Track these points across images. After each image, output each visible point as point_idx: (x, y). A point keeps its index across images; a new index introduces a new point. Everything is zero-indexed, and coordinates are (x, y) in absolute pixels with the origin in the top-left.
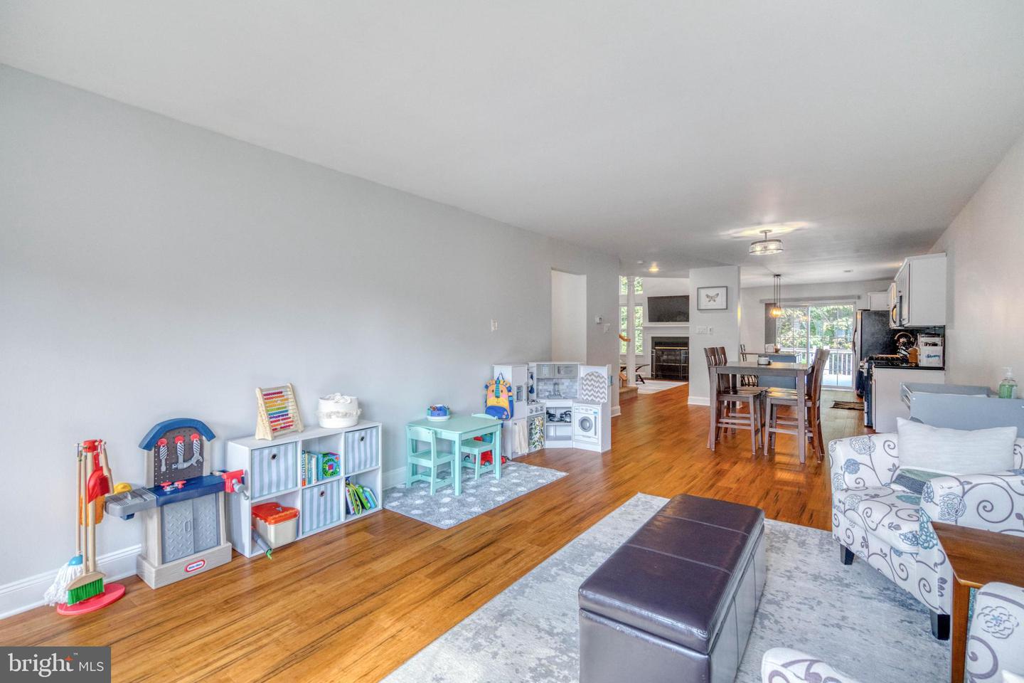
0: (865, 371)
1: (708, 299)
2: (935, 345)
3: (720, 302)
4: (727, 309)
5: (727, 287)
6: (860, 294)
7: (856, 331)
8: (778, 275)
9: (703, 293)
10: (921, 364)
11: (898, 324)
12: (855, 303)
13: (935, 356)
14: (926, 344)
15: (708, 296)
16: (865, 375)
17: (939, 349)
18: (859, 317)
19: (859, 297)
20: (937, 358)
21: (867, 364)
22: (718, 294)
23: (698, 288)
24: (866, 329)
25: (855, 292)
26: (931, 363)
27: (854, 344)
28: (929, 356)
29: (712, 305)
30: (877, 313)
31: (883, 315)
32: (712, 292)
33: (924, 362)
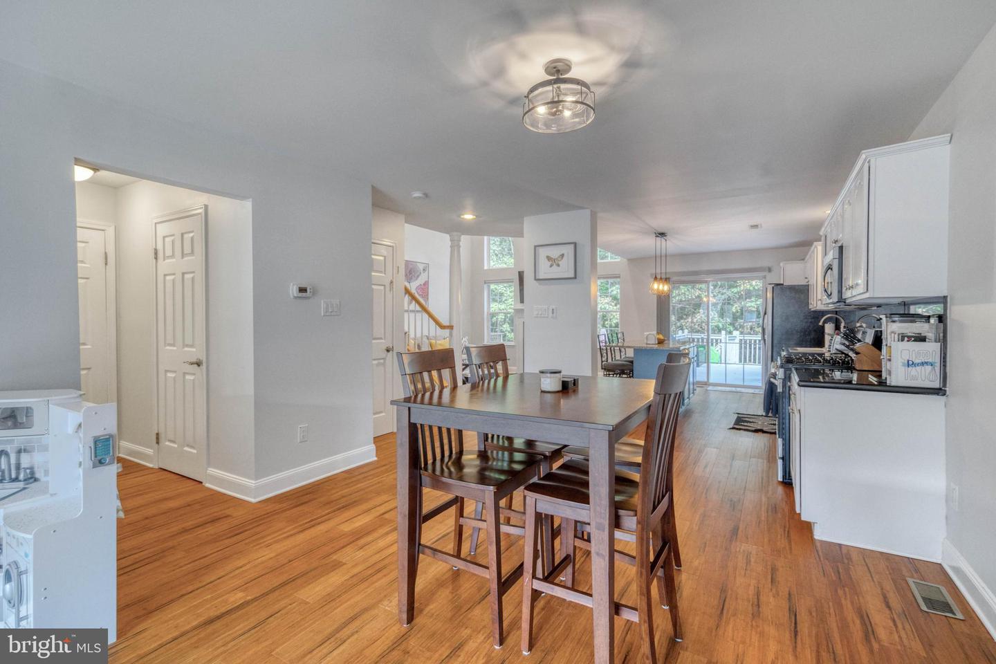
0: (778, 383)
1: (550, 263)
2: (921, 339)
3: (566, 269)
4: (575, 278)
5: (575, 244)
6: (770, 265)
7: (765, 314)
8: (662, 234)
9: (543, 253)
10: (893, 381)
11: (835, 298)
12: (765, 277)
13: (923, 364)
14: (903, 337)
15: (549, 258)
16: (780, 390)
17: (931, 349)
18: (769, 295)
19: (770, 270)
20: (929, 368)
21: (782, 371)
22: (563, 255)
23: (535, 247)
24: (778, 311)
25: (765, 263)
26: (914, 378)
27: (764, 330)
28: (910, 364)
29: (555, 272)
30: (793, 288)
31: (802, 292)
32: (555, 252)
33: (897, 374)
